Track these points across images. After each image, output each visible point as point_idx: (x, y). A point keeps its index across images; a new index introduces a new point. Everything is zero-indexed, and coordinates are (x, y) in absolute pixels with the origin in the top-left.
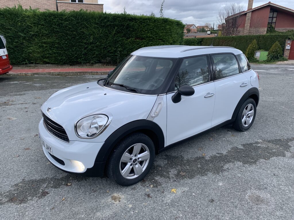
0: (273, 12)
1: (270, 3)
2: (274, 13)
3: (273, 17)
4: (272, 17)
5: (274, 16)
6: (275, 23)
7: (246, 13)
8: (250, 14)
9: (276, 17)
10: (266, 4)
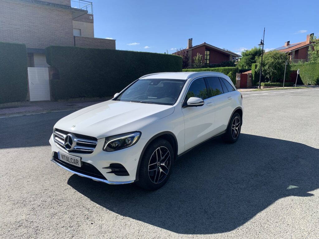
0: (207, 51)
1: (205, 43)
3: (207, 55)
6: (209, 59)
7: (188, 51)
8: (191, 52)
9: (209, 55)
10: (203, 44)
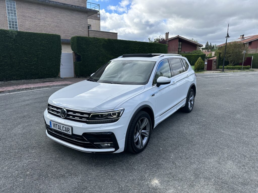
1: (178, 36)
2: (180, 42)
4: (179, 44)
5: (180, 44)
6: (181, 48)
